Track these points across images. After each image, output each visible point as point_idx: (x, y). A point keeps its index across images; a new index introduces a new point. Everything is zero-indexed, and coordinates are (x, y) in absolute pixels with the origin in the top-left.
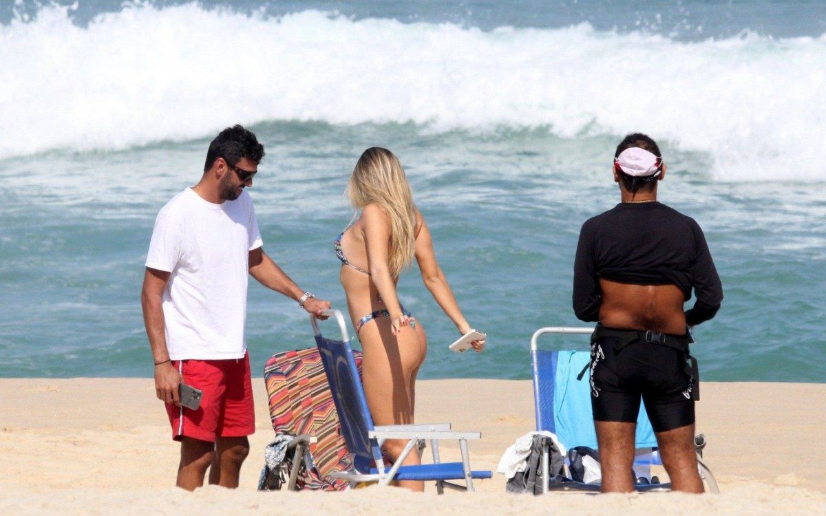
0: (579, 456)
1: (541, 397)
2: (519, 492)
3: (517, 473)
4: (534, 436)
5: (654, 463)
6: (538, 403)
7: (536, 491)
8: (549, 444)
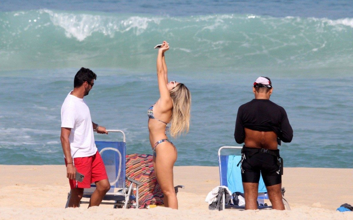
0: (237, 195)
1: (222, 173)
2: (214, 209)
3: (213, 202)
4: (220, 188)
5: (266, 198)
6: (221, 175)
7: (220, 209)
8: (225, 191)
